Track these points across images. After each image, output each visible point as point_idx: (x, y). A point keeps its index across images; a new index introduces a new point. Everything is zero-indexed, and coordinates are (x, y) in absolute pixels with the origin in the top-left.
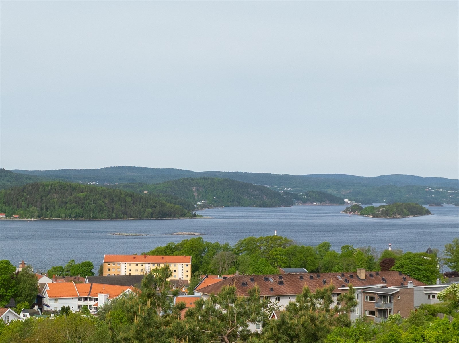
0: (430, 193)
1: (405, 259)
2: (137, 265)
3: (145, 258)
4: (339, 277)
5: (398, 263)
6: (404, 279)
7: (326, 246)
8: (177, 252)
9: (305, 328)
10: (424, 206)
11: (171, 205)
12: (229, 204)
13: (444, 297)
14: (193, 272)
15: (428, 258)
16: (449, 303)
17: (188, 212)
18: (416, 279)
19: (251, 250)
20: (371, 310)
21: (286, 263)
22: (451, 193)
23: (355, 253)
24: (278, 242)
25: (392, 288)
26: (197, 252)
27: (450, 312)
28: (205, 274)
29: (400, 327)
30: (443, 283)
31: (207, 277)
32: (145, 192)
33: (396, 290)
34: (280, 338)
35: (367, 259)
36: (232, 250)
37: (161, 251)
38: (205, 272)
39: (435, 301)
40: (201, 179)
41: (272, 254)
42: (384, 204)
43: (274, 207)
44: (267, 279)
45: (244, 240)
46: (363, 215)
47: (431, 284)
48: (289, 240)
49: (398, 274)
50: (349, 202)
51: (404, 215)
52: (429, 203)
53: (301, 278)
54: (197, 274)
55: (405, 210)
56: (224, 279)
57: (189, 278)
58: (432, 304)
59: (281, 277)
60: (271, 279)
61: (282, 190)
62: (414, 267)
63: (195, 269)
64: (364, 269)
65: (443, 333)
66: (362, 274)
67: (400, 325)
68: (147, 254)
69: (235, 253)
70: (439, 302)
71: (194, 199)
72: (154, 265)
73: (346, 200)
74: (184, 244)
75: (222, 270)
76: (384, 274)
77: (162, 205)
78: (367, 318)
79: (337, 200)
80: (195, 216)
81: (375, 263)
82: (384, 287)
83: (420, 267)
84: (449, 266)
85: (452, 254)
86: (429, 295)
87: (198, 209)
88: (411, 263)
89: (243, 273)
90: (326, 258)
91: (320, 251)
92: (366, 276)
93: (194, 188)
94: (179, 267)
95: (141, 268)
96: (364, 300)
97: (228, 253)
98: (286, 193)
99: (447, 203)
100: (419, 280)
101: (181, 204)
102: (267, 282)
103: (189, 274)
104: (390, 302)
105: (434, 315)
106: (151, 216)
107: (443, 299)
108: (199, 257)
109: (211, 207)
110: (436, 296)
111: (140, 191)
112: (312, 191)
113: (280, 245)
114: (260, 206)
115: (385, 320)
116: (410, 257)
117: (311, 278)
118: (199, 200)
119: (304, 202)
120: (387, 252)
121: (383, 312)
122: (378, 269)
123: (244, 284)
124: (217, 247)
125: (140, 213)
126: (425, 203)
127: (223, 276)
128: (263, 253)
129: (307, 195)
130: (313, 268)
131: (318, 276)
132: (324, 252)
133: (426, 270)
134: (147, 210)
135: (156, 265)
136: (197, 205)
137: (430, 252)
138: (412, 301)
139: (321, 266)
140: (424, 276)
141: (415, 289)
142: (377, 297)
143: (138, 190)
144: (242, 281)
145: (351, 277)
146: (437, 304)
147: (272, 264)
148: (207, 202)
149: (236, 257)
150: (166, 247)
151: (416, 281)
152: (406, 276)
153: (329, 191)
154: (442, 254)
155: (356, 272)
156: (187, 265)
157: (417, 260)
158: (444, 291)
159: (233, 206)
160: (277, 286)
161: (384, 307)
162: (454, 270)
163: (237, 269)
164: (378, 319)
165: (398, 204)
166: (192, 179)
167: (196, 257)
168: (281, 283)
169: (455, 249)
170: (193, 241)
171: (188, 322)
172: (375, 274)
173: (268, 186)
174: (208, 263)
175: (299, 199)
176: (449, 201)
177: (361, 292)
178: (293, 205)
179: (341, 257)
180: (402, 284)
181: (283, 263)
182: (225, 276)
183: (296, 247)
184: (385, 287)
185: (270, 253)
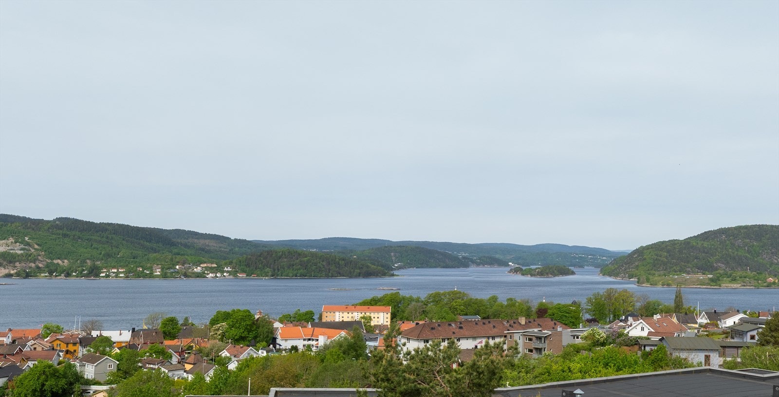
0: (575, 258)
1: (555, 309)
2: (348, 313)
3: (355, 307)
4: (505, 323)
5: (550, 312)
6: (555, 324)
7: (494, 299)
8: (380, 303)
9: (488, 367)
10: (570, 268)
11: (375, 267)
12: (420, 266)
13: (586, 338)
14: (392, 319)
15: (574, 308)
16: (589, 342)
17: (388, 272)
18: (564, 324)
19: (437, 302)
20: (530, 348)
21: (463, 311)
22: (591, 258)
23: (517, 304)
24: (458, 295)
25: (546, 331)
26: (396, 303)
27: (590, 350)
28: (401, 321)
29: (552, 361)
30: (585, 327)
31: (403, 322)
32: (355, 257)
33: (548, 333)
35: (526, 308)
36: (423, 302)
37: (367, 303)
38: (401, 319)
39: (578, 341)
40: (398, 247)
41: (453, 305)
42: (540, 267)
43: (454, 268)
44: (450, 325)
45: (432, 294)
46: (523, 275)
47: (576, 328)
48: (466, 294)
49: (550, 320)
50: (512, 265)
51: (555, 275)
52: (574, 266)
53: (476, 324)
54: (395, 320)
55: (555, 271)
56: (416, 325)
57: (389, 323)
58: (576, 343)
59: (461, 323)
60: (453, 325)
61: (461, 255)
62: (562, 315)
63: (394, 316)
64: (524, 316)
65: (585, 365)
66: (523, 321)
67: (552, 359)
68: (356, 305)
69: (425, 304)
70: (582, 342)
71: (392, 262)
72: (361, 313)
73: (510, 263)
74: (385, 297)
75: (415, 317)
76: (539, 321)
77: (368, 267)
78: (527, 355)
79: (503, 263)
80: (393, 275)
81: (532, 311)
82: (539, 331)
83: (567, 315)
84: (590, 314)
85: (592, 305)
86: (574, 336)
87: (395, 269)
88: (560, 312)
89: (431, 319)
90: (494, 308)
91: (490, 302)
92: (526, 322)
93: (392, 254)
94: (381, 315)
95: (352, 315)
96: (524, 341)
97: (420, 304)
98: (464, 258)
99: (588, 266)
100: (566, 325)
101: (382, 266)
102: (450, 327)
103: (389, 320)
104: (544, 342)
105: (578, 352)
106: (359, 276)
107: (585, 339)
108: (396, 307)
109: (406, 268)
110: (580, 337)
111: (351, 256)
112: (484, 257)
113: (459, 298)
114: (443, 267)
115: (541, 356)
116: (559, 308)
117: (484, 324)
118: (396, 263)
119: (478, 265)
120: (541, 304)
121: (539, 350)
122: (535, 316)
123: (433, 329)
124: (411, 300)
125: (350, 272)
126: (571, 266)
127: (415, 322)
128: (447, 304)
129: (480, 259)
130: (485, 315)
131: (489, 322)
132: (493, 303)
133: (572, 317)
134: (356, 270)
135: (363, 313)
136: (394, 266)
137: (574, 303)
138: (562, 341)
139: (490, 313)
140: (571, 322)
141: (563, 332)
142: (534, 339)
143: (349, 255)
144: (431, 327)
145: (514, 323)
146: (580, 343)
147: (453, 312)
148: (402, 264)
149: (426, 307)
150: (371, 300)
151: (564, 326)
152: (556, 322)
153: (497, 256)
154: (584, 305)
155: (518, 319)
156: (387, 314)
157: (565, 309)
158: (585, 333)
159: (422, 267)
160: (458, 330)
161: (540, 346)
162: (593, 317)
163: (426, 317)
164: (535, 355)
165: (550, 266)
166: (391, 247)
167: (394, 307)
168: (461, 328)
169: (594, 301)
170: (392, 294)
172: (532, 321)
173: (450, 252)
174: (403, 312)
175: (473, 262)
176: (589, 264)
177: (522, 335)
178: (468, 267)
179: (506, 306)
180: (553, 328)
181: (462, 311)
182: (417, 322)
183: (471, 299)
184: (541, 331)
185: (451, 304)
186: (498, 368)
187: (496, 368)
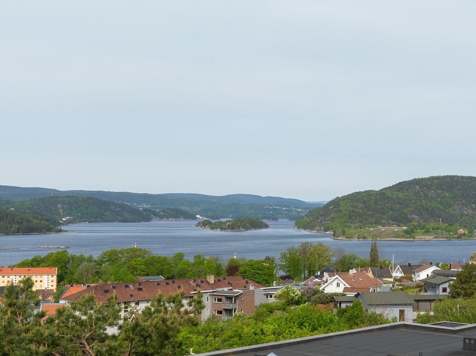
0: (268, 210)
1: (247, 265)
2: (3, 277)
3: (12, 270)
4: (192, 283)
5: (241, 269)
6: (247, 282)
7: (180, 256)
8: (43, 264)
9: (157, 329)
10: (263, 220)
11: (38, 221)
12: (93, 219)
13: (279, 297)
14: (59, 282)
15: (267, 265)
16: (283, 301)
17: (54, 228)
18: (257, 282)
19: (113, 261)
20: (219, 310)
21: (144, 271)
22: (285, 210)
23: (206, 261)
24: (138, 253)
25: (237, 290)
26: (63, 264)
27: (284, 309)
28: (70, 284)
29: (243, 323)
30: (279, 285)
31: (72, 286)
32: (12, 209)
33: (239, 292)
34: (134, 339)
35: (216, 266)
36: (96, 261)
37: (28, 263)
38: (70, 282)
39: (272, 300)
40: (66, 197)
41: (132, 264)
42: (230, 219)
43: (134, 222)
44: (127, 286)
45: (107, 252)
46: (212, 228)
47: (269, 286)
48: (147, 252)
49: (241, 278)
50: (200, 218)
51: (247, 229)
52: (268, 218)
53: (158, 284)
54: (63, 283)
55: (247, 224)
56: (87, 287)
57: (54, 288)
58: (269, 303)
59: (140, 284)
60: (131, 286)
61: (141, 207)
62: (255, 272)
63: (60, 279)
64: (213, 275)
65: (278, 326)
66: (211, 279)
67: (243, 321)
68: (14, 267)
69: (98, 264)
70: (276, 301)
71: (60, 215)
72: (20, 277)
73: (198, 216)
74: (50, 256)
75: (86, 280)
76: (230, 279)
77: (28, 221)
78: (216, 317)
79: (191, 216)
80: (60, 231)
81: (222, 269)
82: (229, 290)
83: (260, 272)
84: (284, 271)
85: (286, 260)
86: (267, 295)
87: (63, 224)
88: (252, 269)
89: (106, 281)
90: (180, 266)
91: (176, 260)
92: (215, 281)
93: (59, 206)
94: (45, 278)
95: (8, 279)
96: (213, 302)
97: (92, 264)
98: (145, 210)
99: (282, 218)
100: (259, 283)
101: (47, 220)
102: (128, 289)
103: (55, 283)
104: (235, 302)
105: (271, 312)
106: (17, 232)
107: (279, 298)
108: (64, 268)
109: (76, 222)
110: (273, 296)
111: (7, 208)
112: (168, 209)
113: (140, 256)
114: (122, 221)
115: (230, 317)
116: (251, 265)
117: (167, 284)
118: (64, 217)
119: (161, 218)
120: (232, 260)
121: (229, 311)
122: (225, 275)
123: (106, 291)
124: (81, 259)
125: (7, 228)
126: (264, 218)
127: (87, 285)
128: (124, 263)
129: (163, 211)
130: (169, 275)
131: (173, 282)
132: (178, 261)
133: (265, 275)
134: (14, 225)
135: (22, 277)
136: (62, 220)
137: (267, 259)
138: (254, 301)
139: (176, 273)
140: (264, 280)
141: (256, 290)
142: (224, 299)
144: (105, 289)
145: (202, 282)
146: (274, 303)
147: (132, 273)
148: (72, 218)
149: (99, 268)
150: (33, 260)
151: (256, 284)
152: (248, 280)
153: (183, 208)
154: (278, 260)
155: (206, 278)
156: (53, 276)
157: (257, 266)
158: (279, 292)
159: (96, 222)
160: (136, 292)
161: (230, 306)
162: (288, 274)
163: (101, 278)
164: (224, 317)
165: (242, 219)
166: (58, 197)
167: (61, 268)
168: (140, 289)
169: (288, 256)
170: (58, 253)
171: (47, 328)
172: (222, 279)
173: (129, 204)
174: (72, 274)
175: (156, 215)
176: (284, 217)
177: (210, 295)
178: (151, 221)
179: (193, 265)
180: (245, 287)
181: (142, 271)
182: (88, 285)
183: (153, 257)
184: (231, 290)
185: (130, 263)
186: (173, 329)
187: (169, 329)
